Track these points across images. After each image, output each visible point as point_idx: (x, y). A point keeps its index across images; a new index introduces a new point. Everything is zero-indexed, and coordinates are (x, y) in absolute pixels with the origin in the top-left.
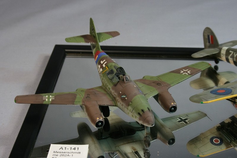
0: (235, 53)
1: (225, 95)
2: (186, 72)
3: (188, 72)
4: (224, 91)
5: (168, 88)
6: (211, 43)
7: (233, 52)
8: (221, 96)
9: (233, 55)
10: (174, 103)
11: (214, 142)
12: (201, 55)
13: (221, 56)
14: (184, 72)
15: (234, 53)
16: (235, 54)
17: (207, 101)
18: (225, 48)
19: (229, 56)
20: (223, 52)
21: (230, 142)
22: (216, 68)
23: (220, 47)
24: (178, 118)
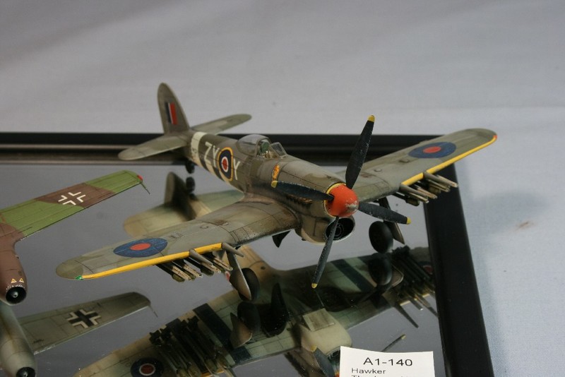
0: (214, 147)
1: (145, 256)
2: (74, 199)
3: (79, 198)
4: (148, 246)
5: (14, 240)
6: (172, 122)
7: (211, 145)
8: (134, 259)
9: (211, 152)
10: (18, 280)
11: (142, 373)
12: (140, 152)
13: (191, 153)
14: (70, 198)
15: (212, 147)
16: (214, 149)
17: (93, 273)
18: (199, 135)
19: (204, 154)
20: (195, 145)
21: (177, 372)
22: (191, 183)
23: (190, 131)
24: (72, 314)
